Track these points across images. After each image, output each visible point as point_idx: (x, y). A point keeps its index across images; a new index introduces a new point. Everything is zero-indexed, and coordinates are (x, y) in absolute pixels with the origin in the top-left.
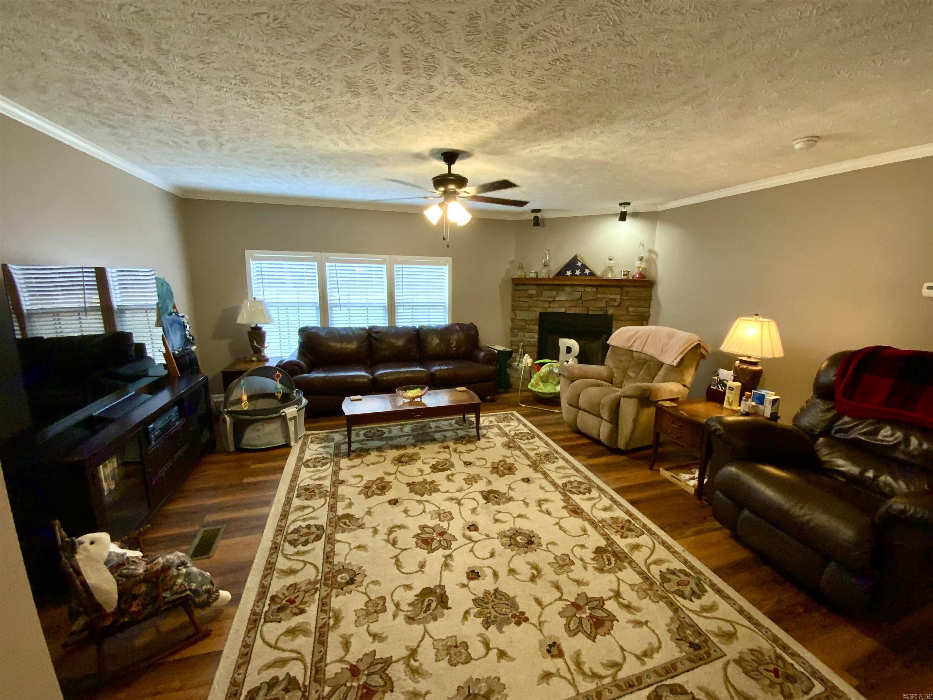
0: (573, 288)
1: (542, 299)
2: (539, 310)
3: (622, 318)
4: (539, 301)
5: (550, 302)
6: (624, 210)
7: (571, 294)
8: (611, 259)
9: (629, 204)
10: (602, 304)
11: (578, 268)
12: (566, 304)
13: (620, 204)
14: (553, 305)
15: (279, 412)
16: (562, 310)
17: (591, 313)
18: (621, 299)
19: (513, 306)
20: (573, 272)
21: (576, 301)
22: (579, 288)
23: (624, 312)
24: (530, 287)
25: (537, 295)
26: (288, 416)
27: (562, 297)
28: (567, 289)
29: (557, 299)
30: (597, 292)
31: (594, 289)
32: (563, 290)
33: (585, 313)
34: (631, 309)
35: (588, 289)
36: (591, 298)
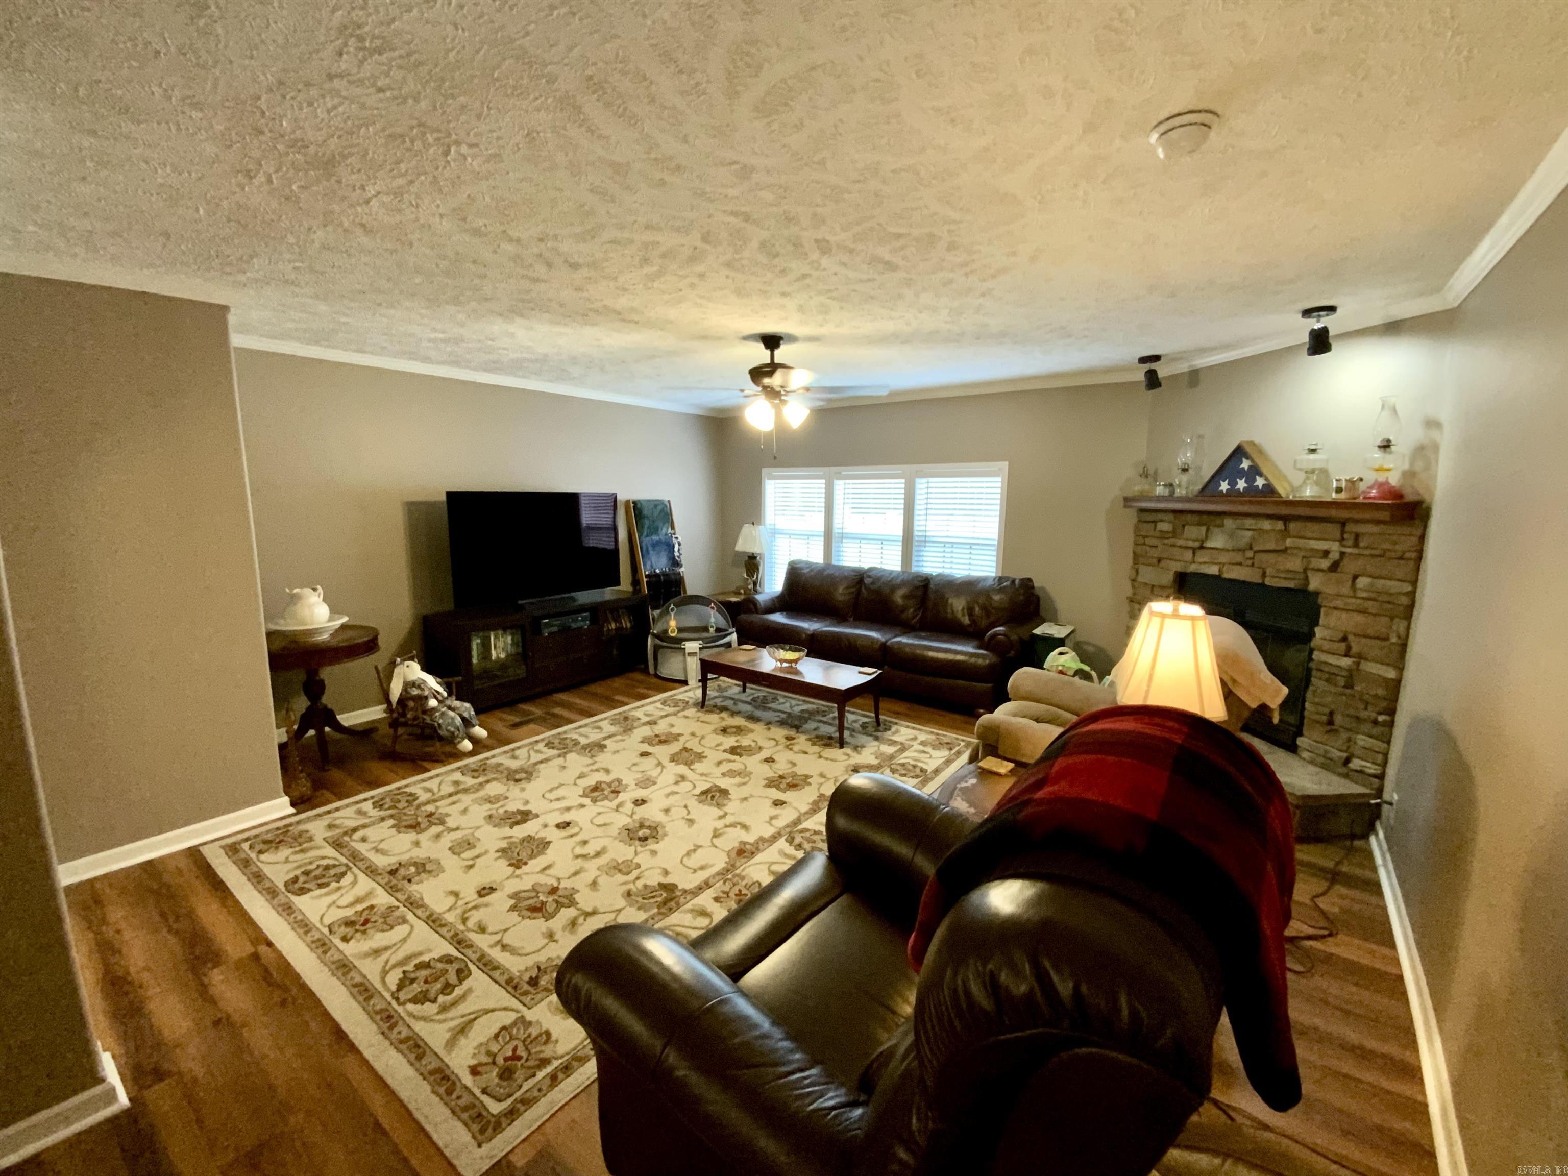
0: (1239, 521)
1: (1180, 542)
2: (1177, 567)
3: (1339, 603)
4: (1173, 546)
5: (1194, 551)
6: (1317, 326)
7: (1232, 535)
8: (1313, 451)
9: (1332, 309)
10: (1295, 564)
11: (1241, 473)
12: (1224, 558)
13: (1307, 313)
14: (1202, 557)
15: (680, 644)
16: (1213, 570)
17: (1268, 581)
18: (1342, 554)
19: (1134, 553)
20: (1233, 483)
21: (1241, 550)
22: (1249, 522)
23: (1346, 590)
24: (1160, 516)
25: (1174, 534)
26: (687, 651)
27: (1217, 541)
28: (1229, 522)
29: (1209, 544)
30: (1285, 533)
31: (1280, 525)
32: (1221, 526)
33: (1260, 581)
34: (1362, 582)
35: (1266, 525)
36: (1271, 546)
